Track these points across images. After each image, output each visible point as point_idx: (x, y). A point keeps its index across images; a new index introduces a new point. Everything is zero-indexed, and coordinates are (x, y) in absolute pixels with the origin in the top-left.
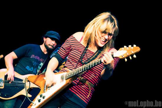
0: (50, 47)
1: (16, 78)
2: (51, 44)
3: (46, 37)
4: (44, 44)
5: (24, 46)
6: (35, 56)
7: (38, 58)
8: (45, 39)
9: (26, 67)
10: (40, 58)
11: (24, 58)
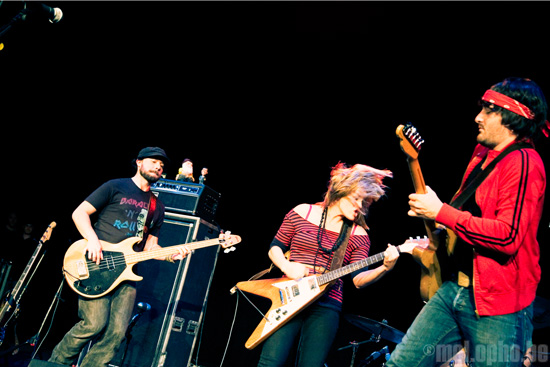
0: (152, 175)
1: (106, 253)
2: (154, 169)
3: (141, 159)
4: (138, 172)
5: (104, 186)
6: (128, 198)
7: (135, 202)
8: (139, 163)
9: (114, 222)
10: (138, 201)
11: (109, 208)
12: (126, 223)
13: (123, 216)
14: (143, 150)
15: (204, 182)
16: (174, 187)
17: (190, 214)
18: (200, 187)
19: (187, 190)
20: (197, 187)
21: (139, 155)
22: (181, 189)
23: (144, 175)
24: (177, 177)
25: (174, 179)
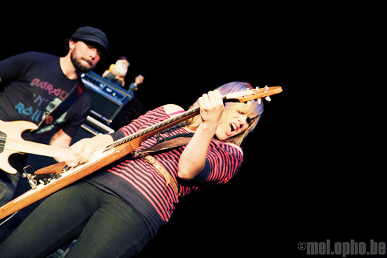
2: (87, 57)
7: (49, 87)
10: (55, 88)
12: (30, 109)
13: (28, 100)
14: (81, 29)
15: (135, 92)
16: (97, 84)
17: (104, 123)
18: (128, 95)
19: (111, 94)
20: (125, 94)
21: (75, 35)
22: (104, 90)
23: (74, 61)
24: (106, 73)
25: (101, 74)
